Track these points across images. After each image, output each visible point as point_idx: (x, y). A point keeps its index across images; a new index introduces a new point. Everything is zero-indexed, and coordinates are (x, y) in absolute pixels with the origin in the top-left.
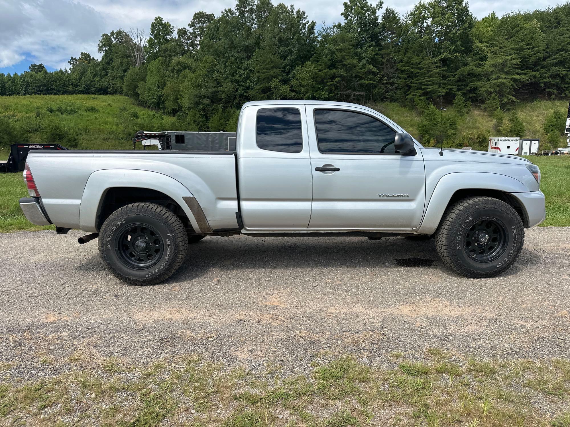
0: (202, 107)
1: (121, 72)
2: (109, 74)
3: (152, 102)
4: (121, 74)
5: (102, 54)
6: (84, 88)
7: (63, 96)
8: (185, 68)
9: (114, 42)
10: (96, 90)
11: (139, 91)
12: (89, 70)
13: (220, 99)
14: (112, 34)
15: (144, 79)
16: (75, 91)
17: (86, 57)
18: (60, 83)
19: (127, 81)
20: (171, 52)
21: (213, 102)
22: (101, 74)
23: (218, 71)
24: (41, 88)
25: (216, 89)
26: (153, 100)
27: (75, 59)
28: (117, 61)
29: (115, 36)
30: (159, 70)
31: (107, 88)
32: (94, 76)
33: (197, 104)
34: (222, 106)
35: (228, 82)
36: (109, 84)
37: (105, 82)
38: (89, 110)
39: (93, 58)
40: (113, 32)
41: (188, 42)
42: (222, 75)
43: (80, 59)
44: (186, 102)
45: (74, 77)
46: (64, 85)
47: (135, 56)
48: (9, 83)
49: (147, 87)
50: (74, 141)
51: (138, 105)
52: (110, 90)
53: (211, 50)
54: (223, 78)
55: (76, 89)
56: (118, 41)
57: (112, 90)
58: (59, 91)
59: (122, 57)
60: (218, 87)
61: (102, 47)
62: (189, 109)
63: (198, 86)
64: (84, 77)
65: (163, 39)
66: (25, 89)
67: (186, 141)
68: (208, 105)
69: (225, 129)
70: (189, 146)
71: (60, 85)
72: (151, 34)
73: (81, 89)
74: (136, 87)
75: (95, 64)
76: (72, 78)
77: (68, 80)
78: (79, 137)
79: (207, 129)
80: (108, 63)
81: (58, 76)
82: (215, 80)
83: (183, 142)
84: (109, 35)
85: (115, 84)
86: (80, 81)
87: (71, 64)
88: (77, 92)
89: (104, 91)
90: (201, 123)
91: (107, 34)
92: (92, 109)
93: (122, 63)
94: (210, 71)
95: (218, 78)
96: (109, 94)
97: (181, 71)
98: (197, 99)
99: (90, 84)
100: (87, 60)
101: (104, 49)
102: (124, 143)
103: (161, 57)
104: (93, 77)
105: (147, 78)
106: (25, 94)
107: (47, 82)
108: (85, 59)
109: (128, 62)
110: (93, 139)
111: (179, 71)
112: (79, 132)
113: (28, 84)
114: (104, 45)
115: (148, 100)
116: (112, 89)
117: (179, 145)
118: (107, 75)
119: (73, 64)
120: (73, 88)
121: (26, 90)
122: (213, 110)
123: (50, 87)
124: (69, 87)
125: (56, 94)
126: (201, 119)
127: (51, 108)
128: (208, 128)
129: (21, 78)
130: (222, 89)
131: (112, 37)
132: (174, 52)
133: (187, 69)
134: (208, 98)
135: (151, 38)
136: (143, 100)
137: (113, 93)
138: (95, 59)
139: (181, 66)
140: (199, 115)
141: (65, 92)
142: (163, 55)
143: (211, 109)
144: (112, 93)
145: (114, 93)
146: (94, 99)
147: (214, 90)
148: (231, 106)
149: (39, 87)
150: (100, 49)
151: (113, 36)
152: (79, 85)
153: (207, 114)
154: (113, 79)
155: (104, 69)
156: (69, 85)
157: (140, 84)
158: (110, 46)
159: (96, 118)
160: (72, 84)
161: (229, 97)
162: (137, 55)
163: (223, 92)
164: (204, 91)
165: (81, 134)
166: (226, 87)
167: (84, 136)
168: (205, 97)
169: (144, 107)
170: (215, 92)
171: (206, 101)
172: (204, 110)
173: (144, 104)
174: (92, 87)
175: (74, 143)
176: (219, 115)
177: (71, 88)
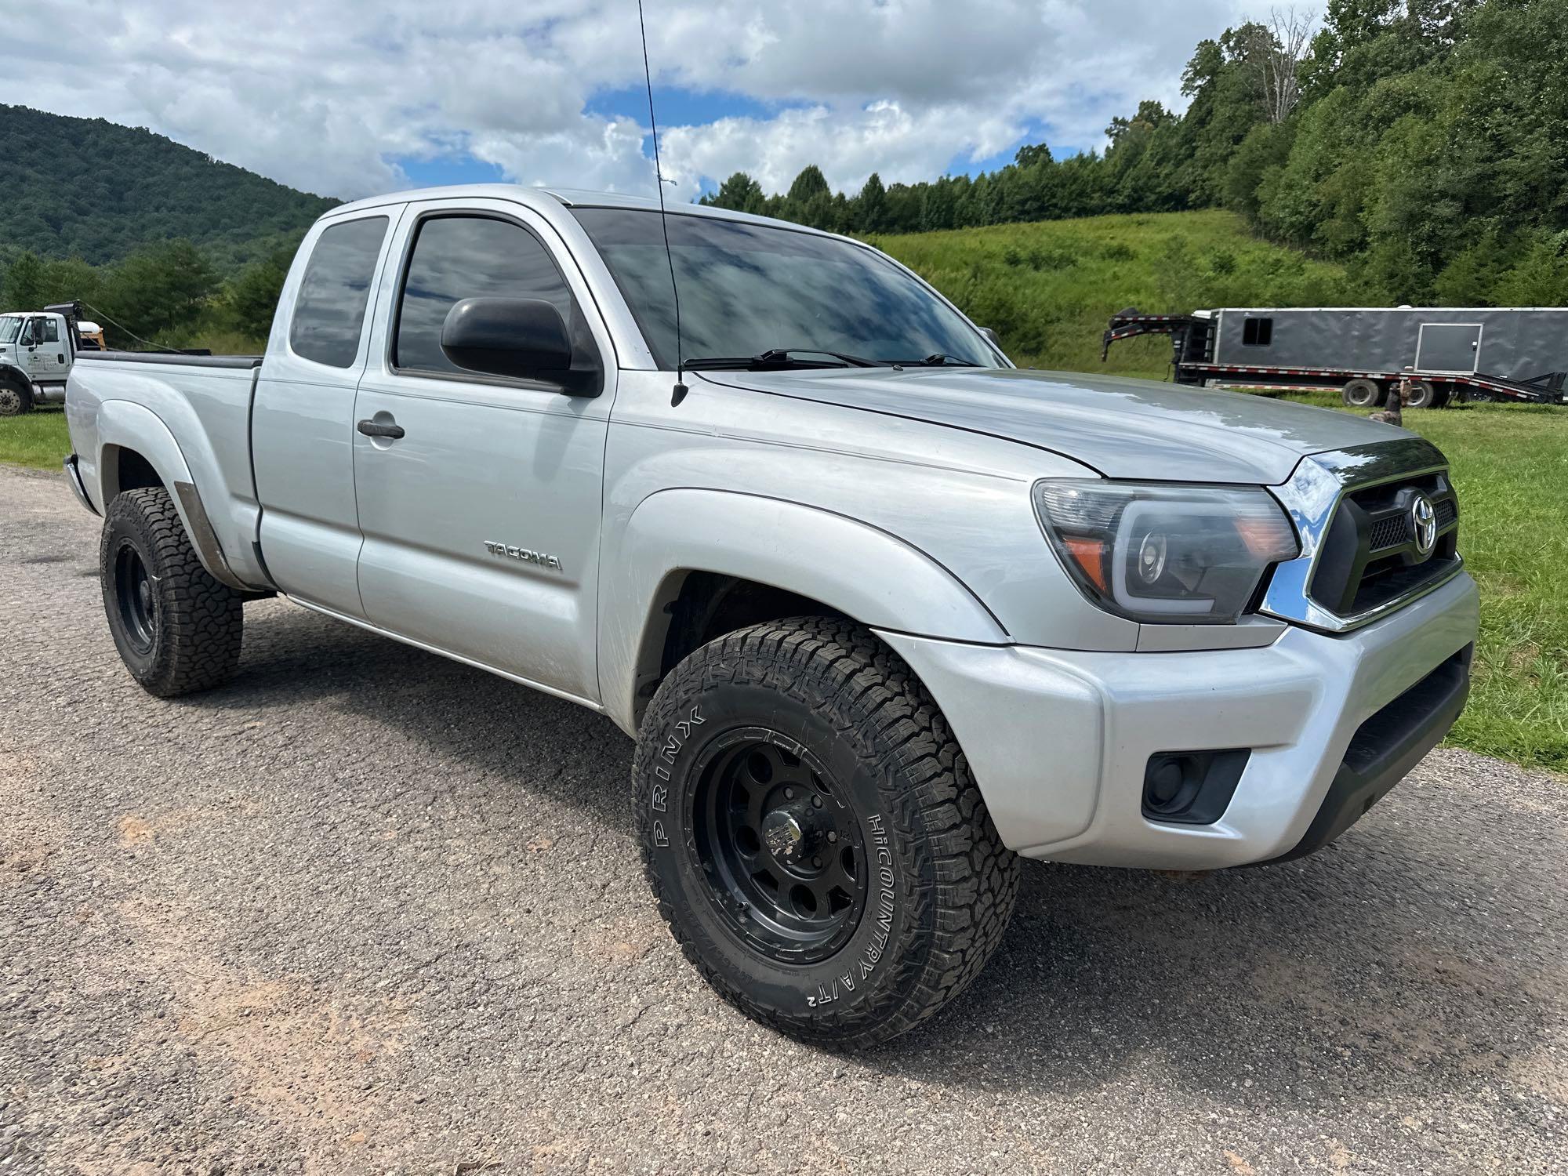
0: (1427, 227)
1: (1225, 144)
2: (1198, 154)
3: (1292, 225)
4: (1226, 148)
5: (1191, 99)
6: (1128, 196)
7: (1077, 220)
8: (1407, 108)
9: (1228, 59)
10: (1157, 199)
11: (1261, 193)
12: (1149, 146)
13: (1499, 198)
14: (1227, 37)
15: (1282, 159)
16: (1104, 208)
17: (1150, 114)
18: (1074, 187)
19: (1236, 167)
20: (1376, 64)
21: (1468, 209)
22: (1177, 156)
23: (1509, 106)
24: (1027, 207)
25: (1487, 166)
26: (1294, 219)
27: (1124, 123)
28: (1223, 112)
29: (1232, 44)
30: (1331, 124)
31: (1188, 192)
32: (1159, 164)
33: (1413, 220)
34: (1500, 221)
35: (1537, 139)
36: (1194, 181)
37: (1185, 175)
38: (1111, 256)
39: (1169, 112)
40: (1228, 31)
41: (1442, 23)
42: (1521, 118)
43: (1135, 119)
44: (1380, 216)
45: (1110, 169)
46: (1082, 194)
47: (1273, 93)
48: (964, 198)
49: (1283, 181)
50: (1034, 338)
51: (1256, 234)
52: (1193, 196)
53: (1498, 39)
54: (1524, 126)
55: (1109, 200)
56: (1239, 55)
57: (1198, 198)
58: (1066, 210)
59: (1238, 101)
60: (1499, 159)
61: (1193, 80)
62: (1384, 235)
63: (1429, 162)
64: (1135, 166)
65: (1364, 29)
66: (994, 209)
67: (1275, 337)
68: (1449, 221)
69: (1488, 299)
70: (1285, 355)
71: (1071, 194)
72: (1326, 19)
73: (1120, 200)
74: (1256, 182)
75: (1169, 128)
76: (1102, 173)
77: (1094, 180)
78: (1051, 329)
79: (1429, 298)
80: (1202, 122)
81: (1071, 169)
82: (1493, 137)
83: (1265, 339)
84: (1217, 41)
85: (1208, 179)
86: (1121, 178)
87: (1111, 136)
88: (1108, 208)
89: (1177, 201)
90: (1412, 281)
91: (1212, 42)
92: (1121, 254)
93: (1232, 119)
94: (1478, 110)
95: (1503, 129)
96: (1190, 208)
97: (1392, 120)
98: (1413, 206)
99: (1146, 184)
100: (1152, 121)
101: (1199, 82)
102: (1163, 343)
103: (1344, 84)
104: (1157, 165)
105: (1291, 154)
106: (991, 223)
107: (1044, 188)
108: (1149, 118)
109: (1250, 111)
110: (1084, 332)
111: (1386, 120)
112: (1054, 314)
113: (1001, 199)
114: (1198, 74)
115: (1283, 220)
116: (1198, 193)
117: (1251, 348)
118: (1191, 155)
119: (1117, 135)
120: (1103, 200)
121: (995, 212)
122: (1463, 236)
123: (1049, 200)
124: (1092, 198)
125: (1058, 217)
126: (1415, 268)
127: (1015, 256)
128: (1434, 295)
129: (990, 183)
130: (1510, 163)
131: (1224, 48)
132: (1386, 64)
133: (1411, 114)
134: (1454, 198)
135: (1325, 32)
136: (1268, 219)
137: (1200, 206)
138: (1172, 117)
139: (1396, 105)
140: (1409, 255)
141: (1083, 212)
142: (1349, 78)
143: (1457, 233)
144: (1195, 207)
145: (1204, 203)
146: (1140, 224)
147: (1478, 170)
148: (1535, 220)
149: (1024, 202)
150: (1187, 87)
151: (1227, 42)
152: (1118, 191)
153: (1440, 251)
154: (1205, 167)
155: (1188, 141)
156: (1094, 191)
157: (1268, 172)
158: (1213, 72)
159: (1115, 277)
160: (1101, 189)
161: (1534, 189)
162: (1281, 88)
163: (1514, 174)
164: (1443, 177)
165: (1059, 320)
166: (1525, 158)
167: (1063, 326)
168: (1443, 194)
169: (1272, 240)
170: (1481, 177)
171: (1445, 209)
172: (1430, 238)
173: (1269, 231)
174: (1148, 194)
175: (1033, 344)
176: (1480, 253)
177: (1096, 200)
